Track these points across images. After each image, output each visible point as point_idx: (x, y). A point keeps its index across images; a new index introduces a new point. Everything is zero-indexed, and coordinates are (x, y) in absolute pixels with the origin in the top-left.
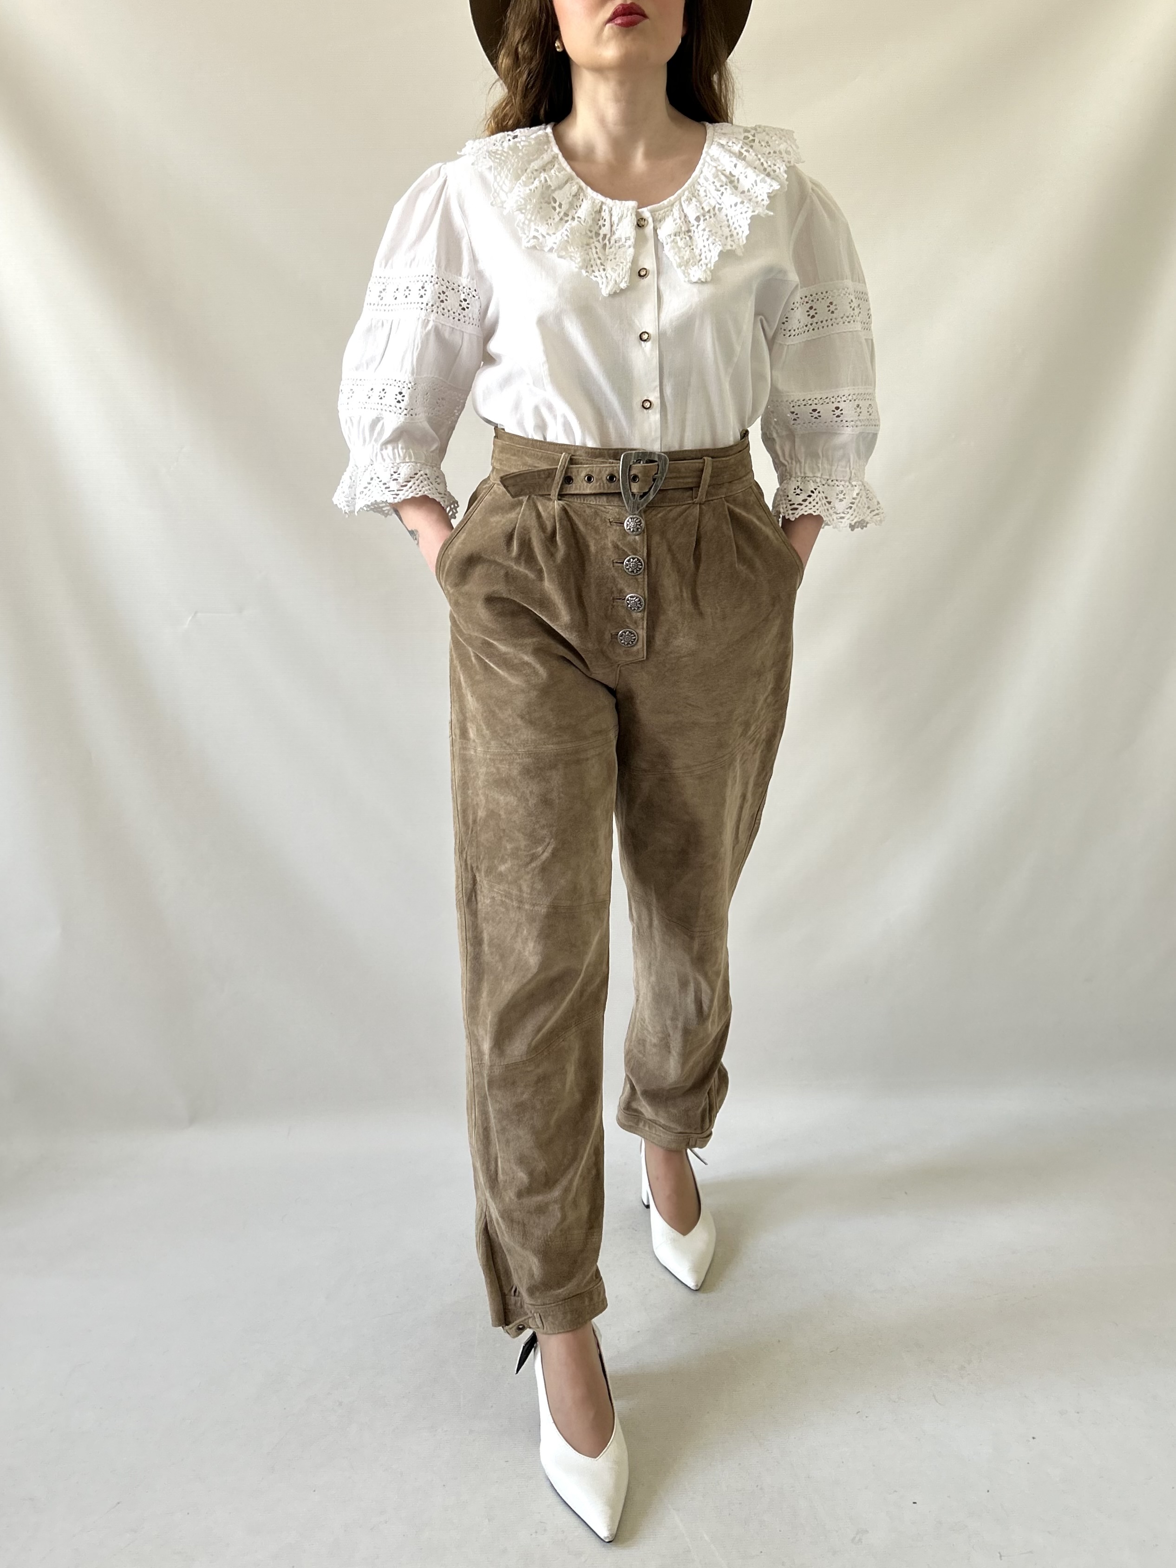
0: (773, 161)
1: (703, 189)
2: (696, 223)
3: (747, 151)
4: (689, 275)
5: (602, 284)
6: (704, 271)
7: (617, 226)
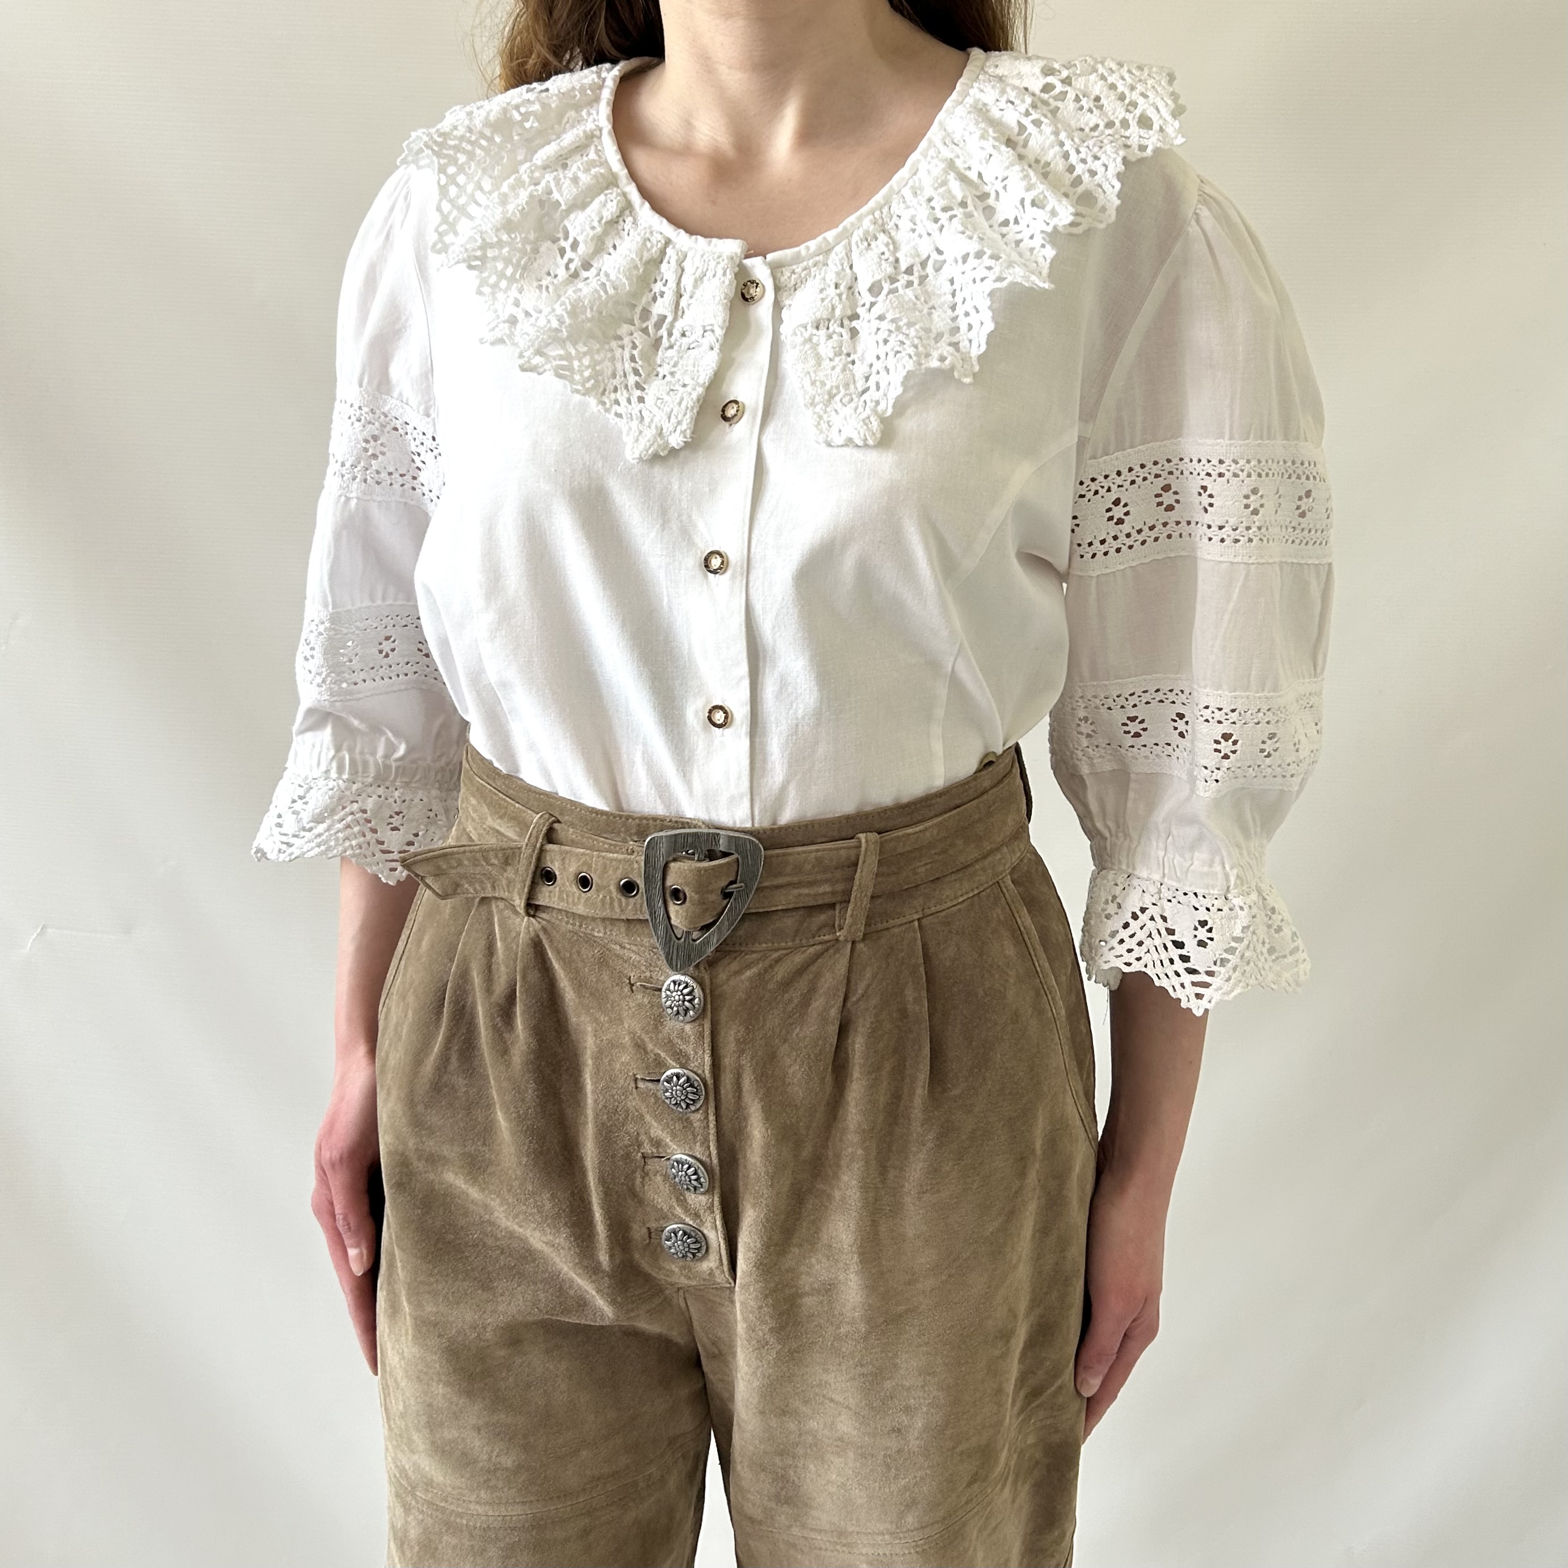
0: (1096, 149)
2: (869, 299)
3: (1037, 123)
4: (830, 426)
5: (628, 434)
6: (864, 420)
7: (691, 297)
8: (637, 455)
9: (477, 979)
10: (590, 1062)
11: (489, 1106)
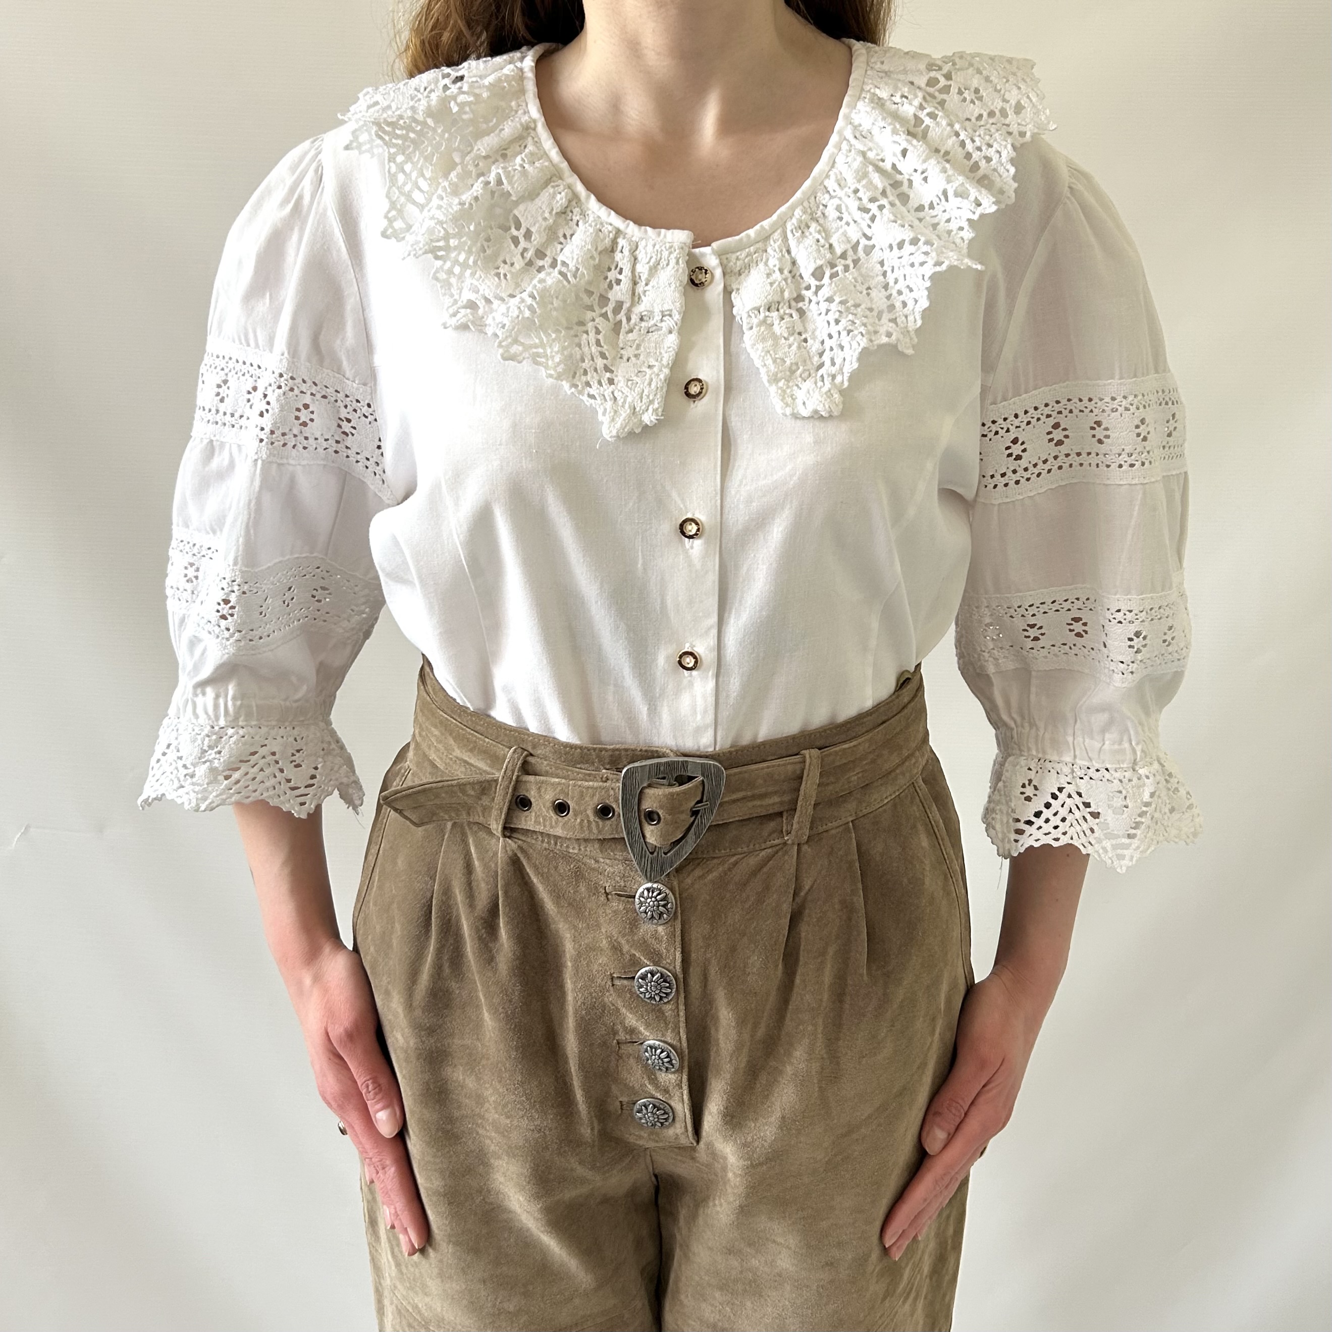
0: (987, 138)
1: (836, 202)
2: (814, 283)
3: (932, 116)
4: (794, 400)
5: (604, 414)
6: (826, 393)
7: (647, 285)
8: (614, 433)
9: (459, 896)
10: (569, 964)
11: (478, 1007)
